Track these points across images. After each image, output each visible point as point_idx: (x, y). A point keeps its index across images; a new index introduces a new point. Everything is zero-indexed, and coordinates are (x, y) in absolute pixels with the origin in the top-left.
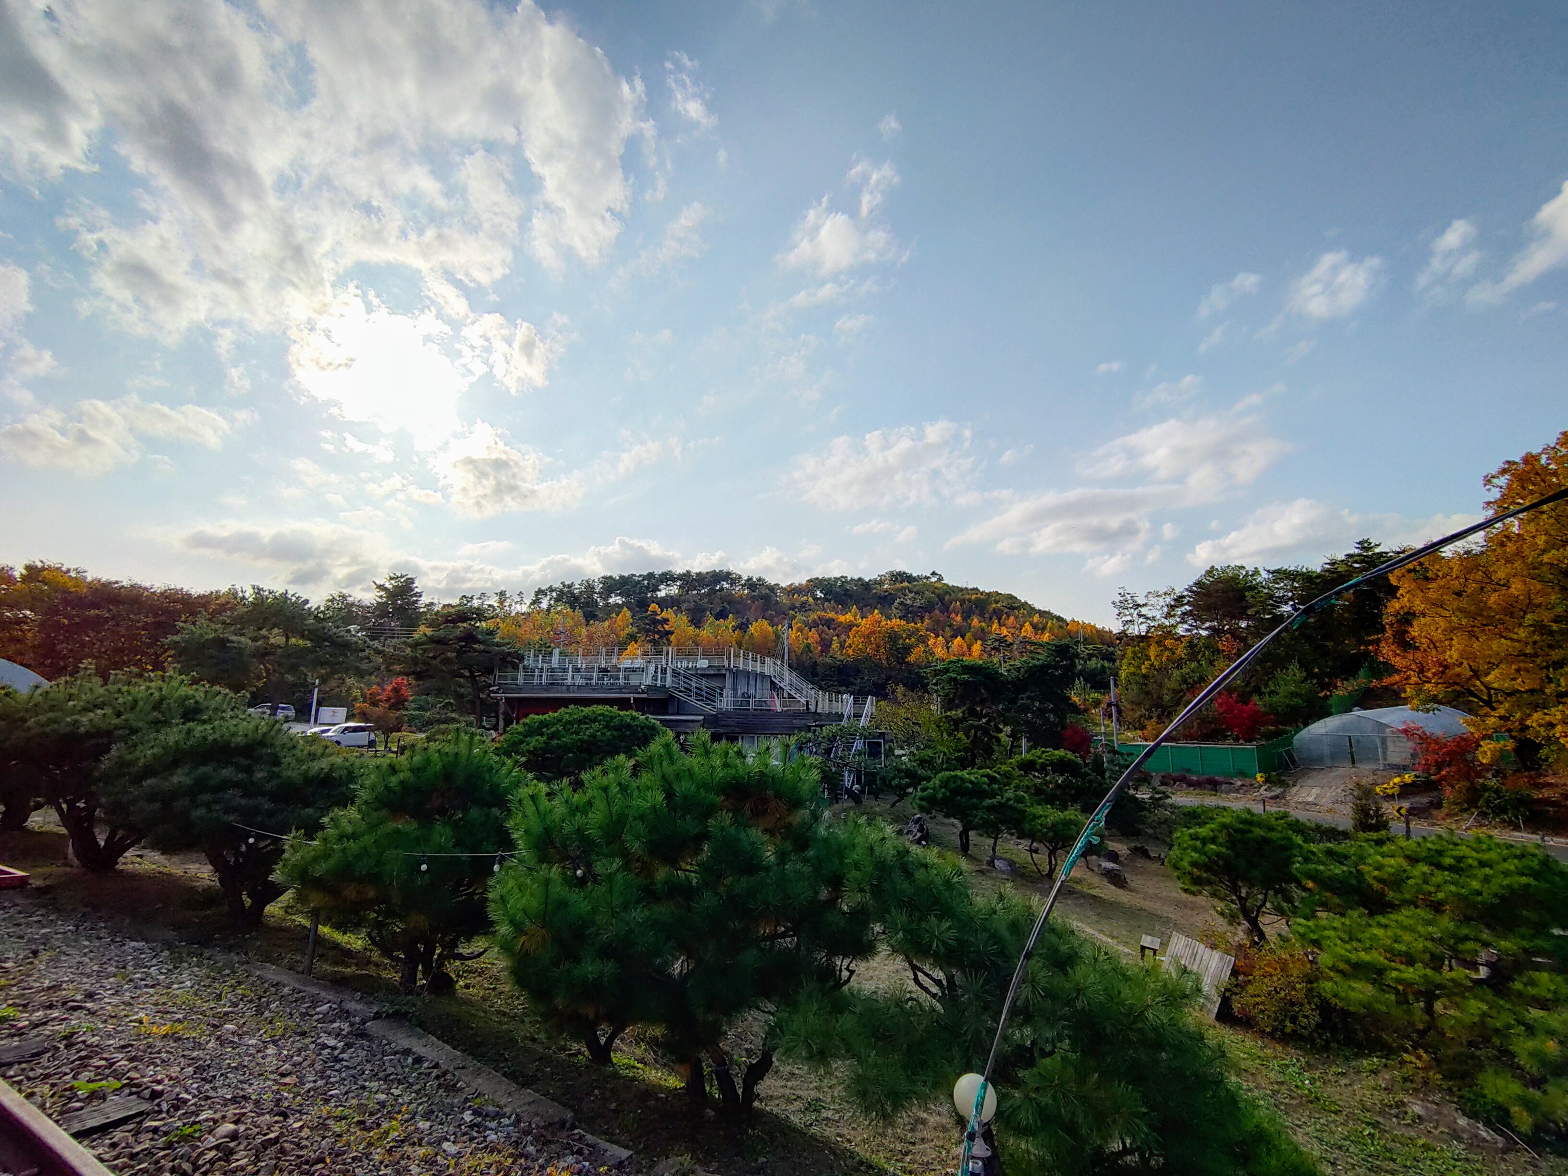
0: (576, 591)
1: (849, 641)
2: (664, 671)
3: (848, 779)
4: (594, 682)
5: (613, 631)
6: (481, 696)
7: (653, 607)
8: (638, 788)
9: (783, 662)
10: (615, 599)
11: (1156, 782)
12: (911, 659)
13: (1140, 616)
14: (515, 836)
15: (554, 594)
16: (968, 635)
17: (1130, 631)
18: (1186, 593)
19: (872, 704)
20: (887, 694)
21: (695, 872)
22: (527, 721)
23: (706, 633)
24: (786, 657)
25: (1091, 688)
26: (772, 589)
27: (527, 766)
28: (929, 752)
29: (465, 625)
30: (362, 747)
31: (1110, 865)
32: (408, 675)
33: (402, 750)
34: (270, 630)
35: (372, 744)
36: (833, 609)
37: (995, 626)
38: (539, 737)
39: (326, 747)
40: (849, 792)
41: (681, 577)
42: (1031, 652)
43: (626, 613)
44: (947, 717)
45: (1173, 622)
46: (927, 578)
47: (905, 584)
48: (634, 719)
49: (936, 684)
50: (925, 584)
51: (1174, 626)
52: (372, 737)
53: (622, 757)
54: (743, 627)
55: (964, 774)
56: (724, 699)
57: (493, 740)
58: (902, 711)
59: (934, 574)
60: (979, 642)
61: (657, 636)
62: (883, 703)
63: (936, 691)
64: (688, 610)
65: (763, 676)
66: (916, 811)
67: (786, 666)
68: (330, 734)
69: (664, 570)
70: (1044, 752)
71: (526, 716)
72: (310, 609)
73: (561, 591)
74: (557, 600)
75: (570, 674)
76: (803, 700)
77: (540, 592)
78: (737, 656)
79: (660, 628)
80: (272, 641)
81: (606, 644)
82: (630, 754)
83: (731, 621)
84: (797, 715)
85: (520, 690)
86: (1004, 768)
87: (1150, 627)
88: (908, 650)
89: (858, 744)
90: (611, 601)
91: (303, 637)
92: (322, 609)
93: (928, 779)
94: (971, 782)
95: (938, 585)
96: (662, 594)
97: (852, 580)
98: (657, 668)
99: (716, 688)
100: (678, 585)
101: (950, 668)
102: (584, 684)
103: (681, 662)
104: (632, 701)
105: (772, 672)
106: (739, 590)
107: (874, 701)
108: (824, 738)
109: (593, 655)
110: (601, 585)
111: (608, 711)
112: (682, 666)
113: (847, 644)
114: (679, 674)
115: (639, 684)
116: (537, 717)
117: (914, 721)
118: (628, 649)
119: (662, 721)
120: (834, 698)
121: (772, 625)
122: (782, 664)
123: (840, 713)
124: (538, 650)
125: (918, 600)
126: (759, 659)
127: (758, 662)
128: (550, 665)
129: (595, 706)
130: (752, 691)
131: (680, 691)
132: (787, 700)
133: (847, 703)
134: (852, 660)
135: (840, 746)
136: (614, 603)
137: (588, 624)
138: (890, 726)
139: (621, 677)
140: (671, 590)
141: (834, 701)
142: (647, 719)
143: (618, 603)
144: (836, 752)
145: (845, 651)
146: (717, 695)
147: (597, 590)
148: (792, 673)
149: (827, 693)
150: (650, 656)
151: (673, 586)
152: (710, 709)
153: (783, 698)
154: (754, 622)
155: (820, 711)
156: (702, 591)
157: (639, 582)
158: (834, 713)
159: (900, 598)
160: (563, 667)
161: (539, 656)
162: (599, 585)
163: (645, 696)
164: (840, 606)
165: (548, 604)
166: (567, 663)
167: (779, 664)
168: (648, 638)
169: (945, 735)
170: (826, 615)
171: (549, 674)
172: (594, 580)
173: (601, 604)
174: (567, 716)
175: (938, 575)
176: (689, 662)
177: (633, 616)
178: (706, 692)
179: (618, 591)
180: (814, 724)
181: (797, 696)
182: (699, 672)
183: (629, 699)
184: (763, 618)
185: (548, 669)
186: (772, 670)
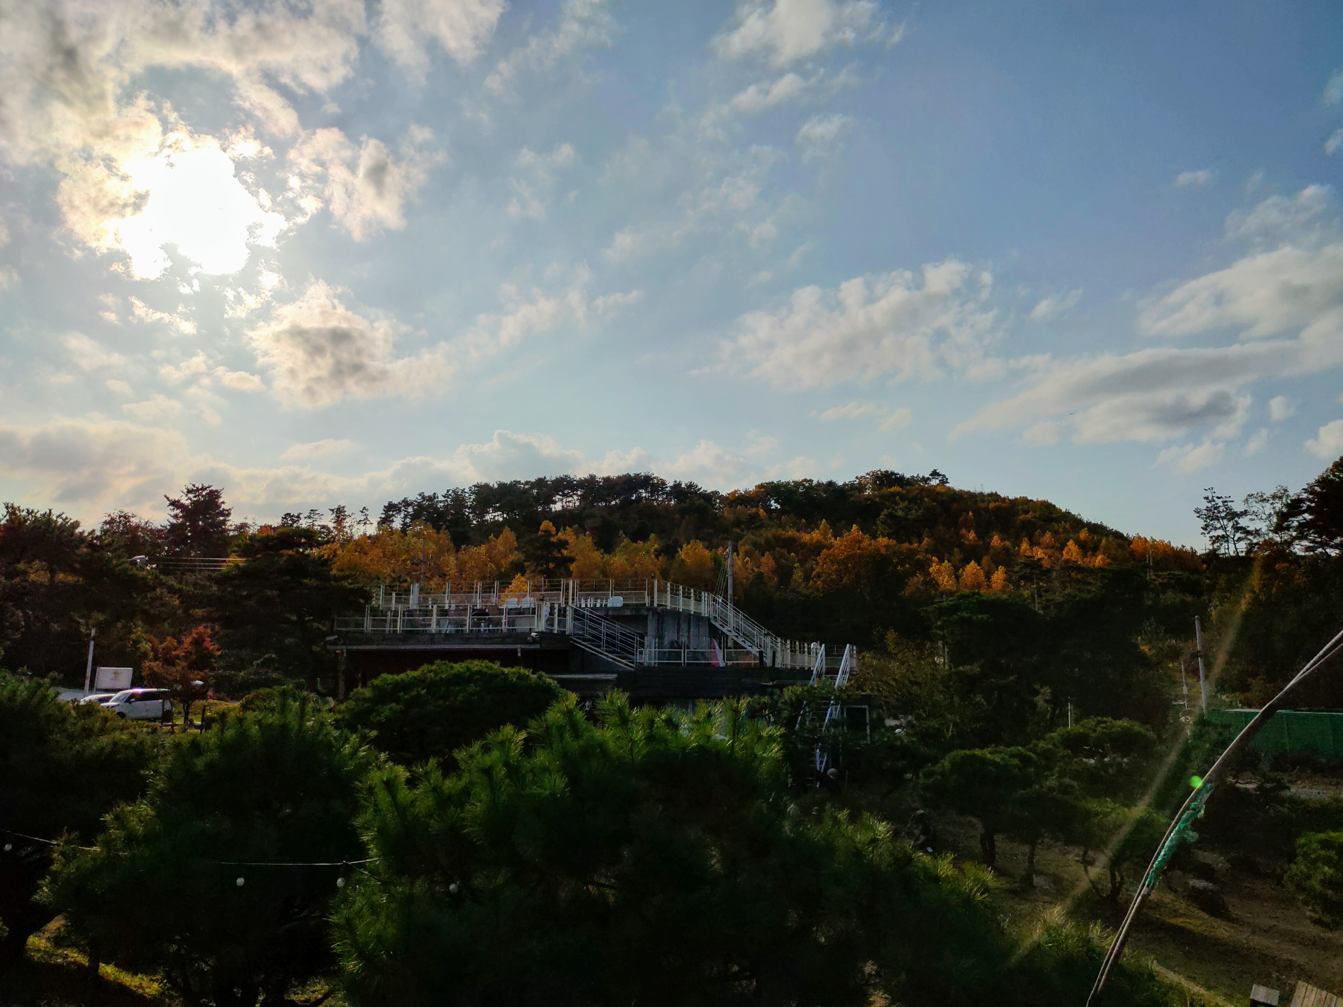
0: (440, 505)
1: (818, 570)
2: (562, 612)
3: (820, 760)
4: (467, 628)
5: (491, 559)
6: (314, 648)
7: (546, 524)
8: (532, 770)
9: (725, 598)
10: (493, 516)
11: (1265, 767)
12: (907, 591)
13: (1237, 528)
14: (365, 838)
15: (410, 509)
16: (986, 559)
17: (1222, 551)
18: (1305, 496)
19: (851, 656)
20: (873, 642)
21: (610, 887)
22: (376, 682)
23: (618, 560)
24: (730, 591)
25: (1166, 632)
26: (709, 498)
27: (379, 744)
28: (934, 723)
29: (290, 552)
30: (155, 719)
31: (1201, 884)
32: (213, 621)
33: (207, 724)
34: (29, 562)
35: (167, 716)
36: (795, 525)
37: (1025, 546)
38: (393, 705)
39: (106, 719)
40: (822, 777)
41: (582, 484)
42: (1078, 581)
43: (508, 535)
44: (958, 673)
45: (1286, 537)
46: (925, 480)
47: (895, 489)
48: (521, 677)
49: (941, 628)
50: (922, 489)
51: (1289, 544)
52: (168, 706)
53: (508, 729)
54: (669, 551)
55: (986, 753)
56: (646, 651)
57: (330, 710)
58: (894, 665)
59: (935, 474)
60: (1001, 569)
61: (551, 565)
62: (867, 655)
63: (943, 638)
64: (594, 528)
65: (698, 617)
66: (917, 804)
67: (730, 605)
68: (110, 703)
69: (560, 474)
70: (1099, 723)
71: (376, 676)
72: (81, 533)
73: (419, 505)
74: (415, 517)
75: (435, 617)
76: (755, 651)
77: (391, 508)
78: (662, 591)
79: (555, 553)
80: (32, 577)
81: (483, 578)
82: (520, 725)
83: (654, 543)
84: (747, 670)
85: (369, 641)
86: (1042, 744)
87: (1251, 546)
88: (901, 580)
89: (833, 712)
90: (488, 517)
91: (74, 571)
92: (98, 533)
93: (935, 761)
94: (995, 764)
95: (940, 490)
96: (557, 507)
97: (819, 484)
98: (552, 608)
99: (634, 635)
100: (578, 496)
101: (961, 604)
102: (454, 632)
103: (586, 600)
104: (519, 655)
105: (711, 612)
106: (663, 501)
107: (855, 652)
108: (785, 703)
109: (465, 592)
110: (473, 497)
111: (487, 667)
112: (586, 606)
113: (814, 573)
114: (583, 616)
115: (528, 631)
116: (391, 676)
117: (912, 679)
118: (513, 584)
119: (560, 681)
120: (798, 648)
121: (709, 548)
122: (725, 602)
123: (806, 669)
124: (390, 586)
125: (913, 511)
126: (692, 595)
127: (692, 599)
128: (407, 606)
129: (469, 661)
130: (684, 639)
131: (585, 640)
132: (733, 650)
133: (816, 655)
134: (822, 595)
135: (808, 714)
136: (492, 520)
137: (458, 550)
138: (878, 686)
139: (503, 621)
140: (569, 502)
141: (798, 652)
142: (540, 677)
143: (498, 521)
144: (803, 723)
145: (811, 582)
146: (635, 645)
147: (469, 504)
148: (739, 613)
149: (788, 642)
150: (543, 593)
151: (571, 496)
152: (626, 665)
153: (728, 648)
154: (684, 546)
155: (780, 666)
156: (613, 503)
157: (525, 492)
158: (798, 668)
159: (888, 509)
160: (425, 608)
161: (391, 594)
162: (472, 497)
163: (538, 646)
164: (804, 521)
165: (402, 523)
166: (430, 603)
167: (720, 601)
168: (540, 568)
169: (956, 699)
170: (783, 532)
171: (406, 618)
172: (463, 491)
173: (475, 522)
174: (432, 674)
175: (940, 475)
176: (596, 599)
177: (517, 538)
178: (621, 641)
179: (498, 505)
180: (771, 684)
181: (747, 645)
182: (610, 613)
183: (515, 651)
184: (697, 538)
185: (404, 612)
186: (711, 609)
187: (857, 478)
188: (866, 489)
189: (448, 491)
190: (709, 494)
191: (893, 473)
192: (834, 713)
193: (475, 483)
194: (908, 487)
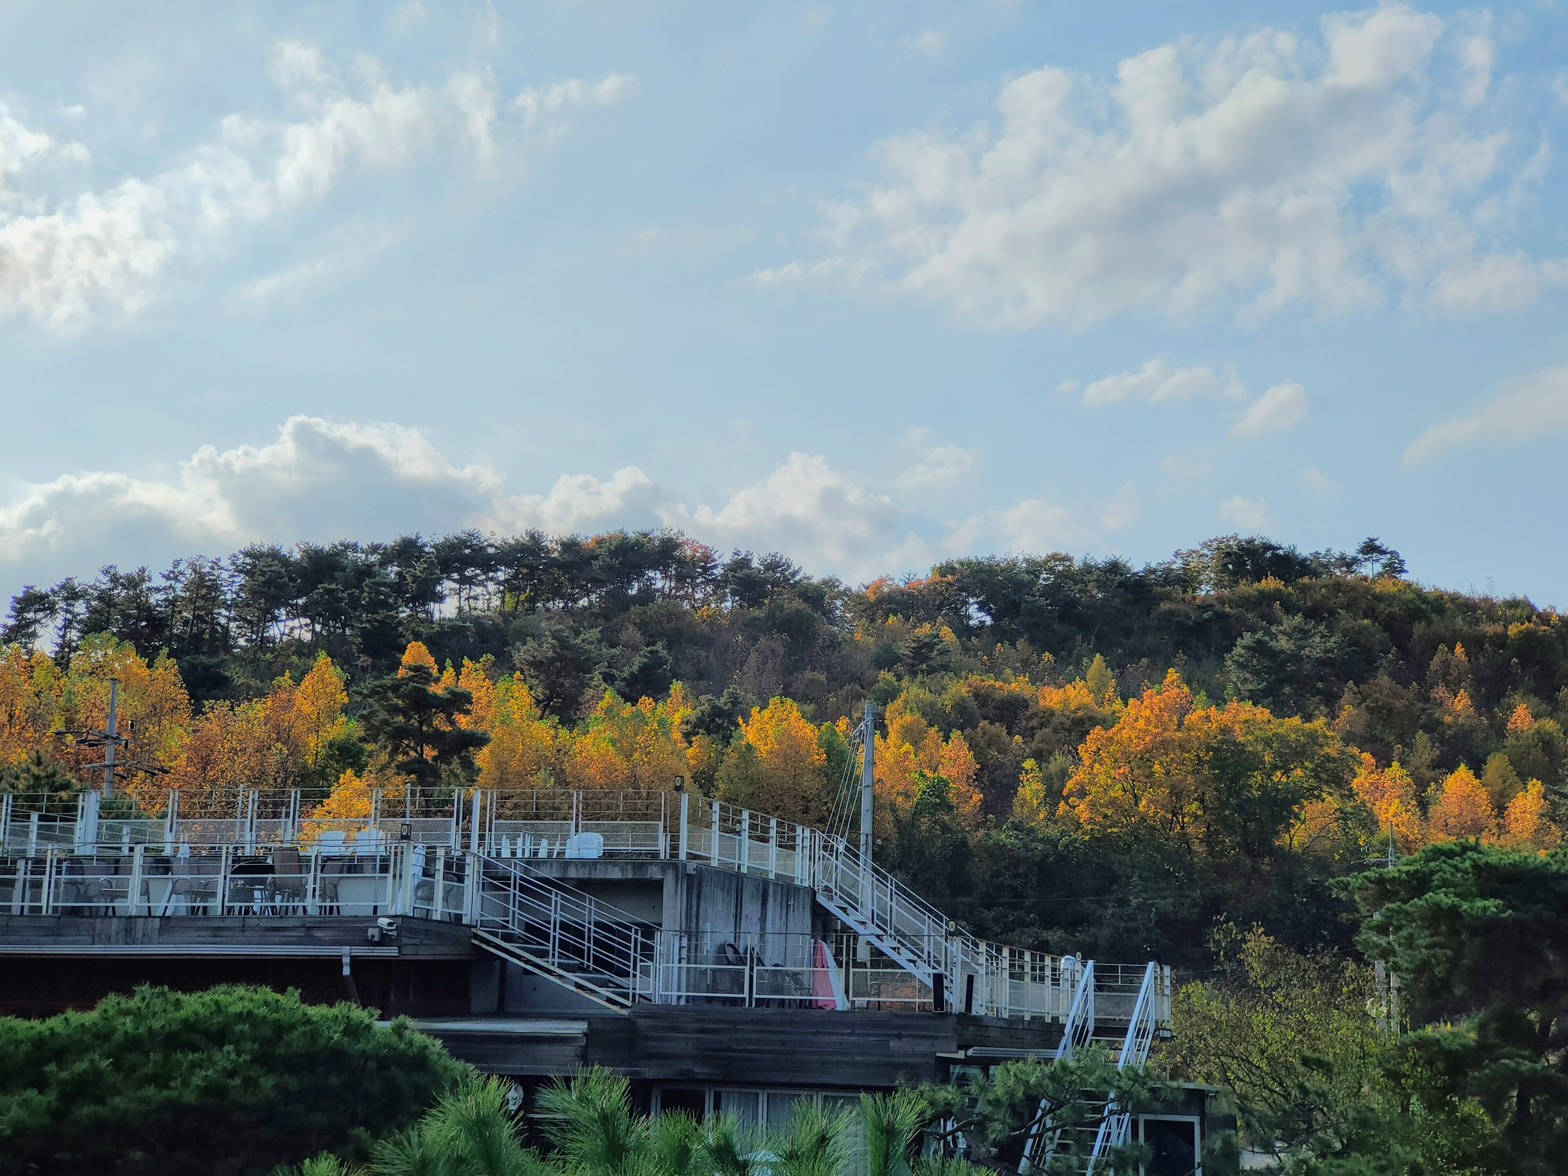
0: (155, 598)
1: (1078, 776)
2: (456, 869)
4: (216, 905)
5: (282, 735)
7: (417, 652)
9: (854, 842)
10: (289, 627)
15: (80, 607)
16: (1496, 763)
19: (1159, 992)
20: (1210, 959)
23: (592, 742)
24: (866, 827)
26: (816, 596)
36: (1025, 666)
38: (31, 1093)
41: (508, 555)
43: (326, 674)
44: (1422, 1044)
46: (1348, 564)
47: (1270, 583)
48: (354, 1031)
49: (1382, 929)
50: (1338, 587)
54: (718, 724)
56: (658, 966)
58: (1263, 1019)
59: (1371, 548)
60: (1534, 787)
61: (429, 753)
62: (1198, 990)
63: (1386, 953)
64: (536, 664)
65: (787, 888)
67: (864, 861)
69: (452, 530)
73: (105, 598)
74: (91, 627)
75: (135, 879)
76: (923, 973)
78: (699, 820)
79: (440, 723)
81: (259, 779)
83: (678, 705)
84: (903, 1021)
88: (1281, 807)
90: (275, 631)
95: (1387, 587)
97: (1088, 569)
98: (430, 860)
99: (629, 929)
100: (499, 583)
101: (1432, 873)
102: (183, 913)
103: (513, 840)
104: (346, 971)
105: (819, 877)
106: (705, 601)
107: (1167, 982)
108: (996, 1103)
109: (212, 815)
110: (241, 579)
111: (266, 1003)
112: (513, 854)
113: (1070, 785)
114: (505, 879)
115: (371, 913)
116: (26, 1024)
117: (1308, 1053)
118: (334, 796)
119: (448, 1037)
120: (1028, 969)
121: (817, 718)
122: (852, 853)
123: (1048, 1020)
124: (28, 798)
125: (1317, 639)
126: (773, 833)
127: (773, 842)
128: (70, 846)
129: (223, 988)
130: (750, 940)
131: (508, 938)
132: (869, 970)
133: (1073, 986)
134: (1087, 838)
135: (1050, 1133)
136: (285, 638)
137: (197, 711)
138: (1224, 1069)
139: (310, 887)
140: (476, 598)
141: (1028, 979)
142: (399, 1031)
143: (299, 640)
144: (1037, 1155)
145: (1062, 807)
146: (632, 953)
147: (229, 596)
148: (885, 878)
149: (1006, 952)
150: (408, 820)
151: (482, 584)
152: (609, 1000)
153: (856, 964)
154: (755, 710)
155: (982, 1012)
156: (583, 602)
157: (366, 571)
158: (1027, 1018)
159: (1254, 632)
160: (112, 853)
161: (28, 817)
162: (236, 580)
163: (391, 952)
164: (1047, 656)
165: (60, 641)
166: (126, 839)
167: (841, 848)
168: (400, 758)
169: (1416, 1105)
170: (998, 684)
171: (64, 877)
172: (216, 563)
173: (242, 642)
174: (128, 1020)
175: (1384, 552)
176: (537, 838)
177: (347, 684)
178: (597, 942)
179: (300, 602)
180: (961, 1055)
181: (903, 957)
182: (572, 873)
183: (337, 962)
184: (786, 693)
185: (59, 861)
186: (819, 867)
187: (1177, 554)
188: (1200, 583)
189: (176, 564)
190: (816, 588)
191: (1268, 547)
192: (1114, 1131)
193: (246, 546)
194: (1306, 580)
